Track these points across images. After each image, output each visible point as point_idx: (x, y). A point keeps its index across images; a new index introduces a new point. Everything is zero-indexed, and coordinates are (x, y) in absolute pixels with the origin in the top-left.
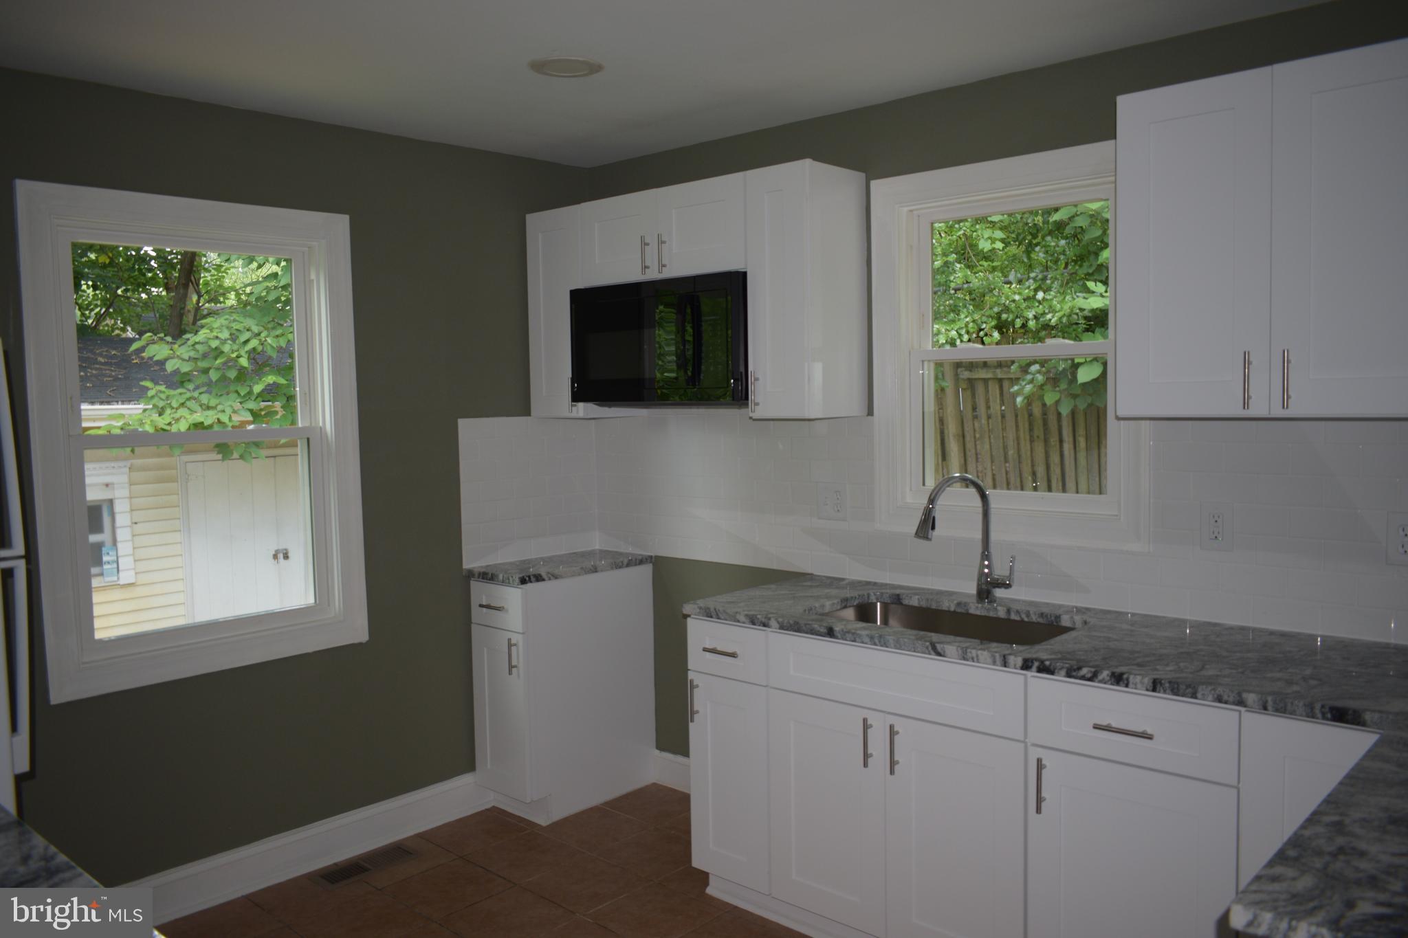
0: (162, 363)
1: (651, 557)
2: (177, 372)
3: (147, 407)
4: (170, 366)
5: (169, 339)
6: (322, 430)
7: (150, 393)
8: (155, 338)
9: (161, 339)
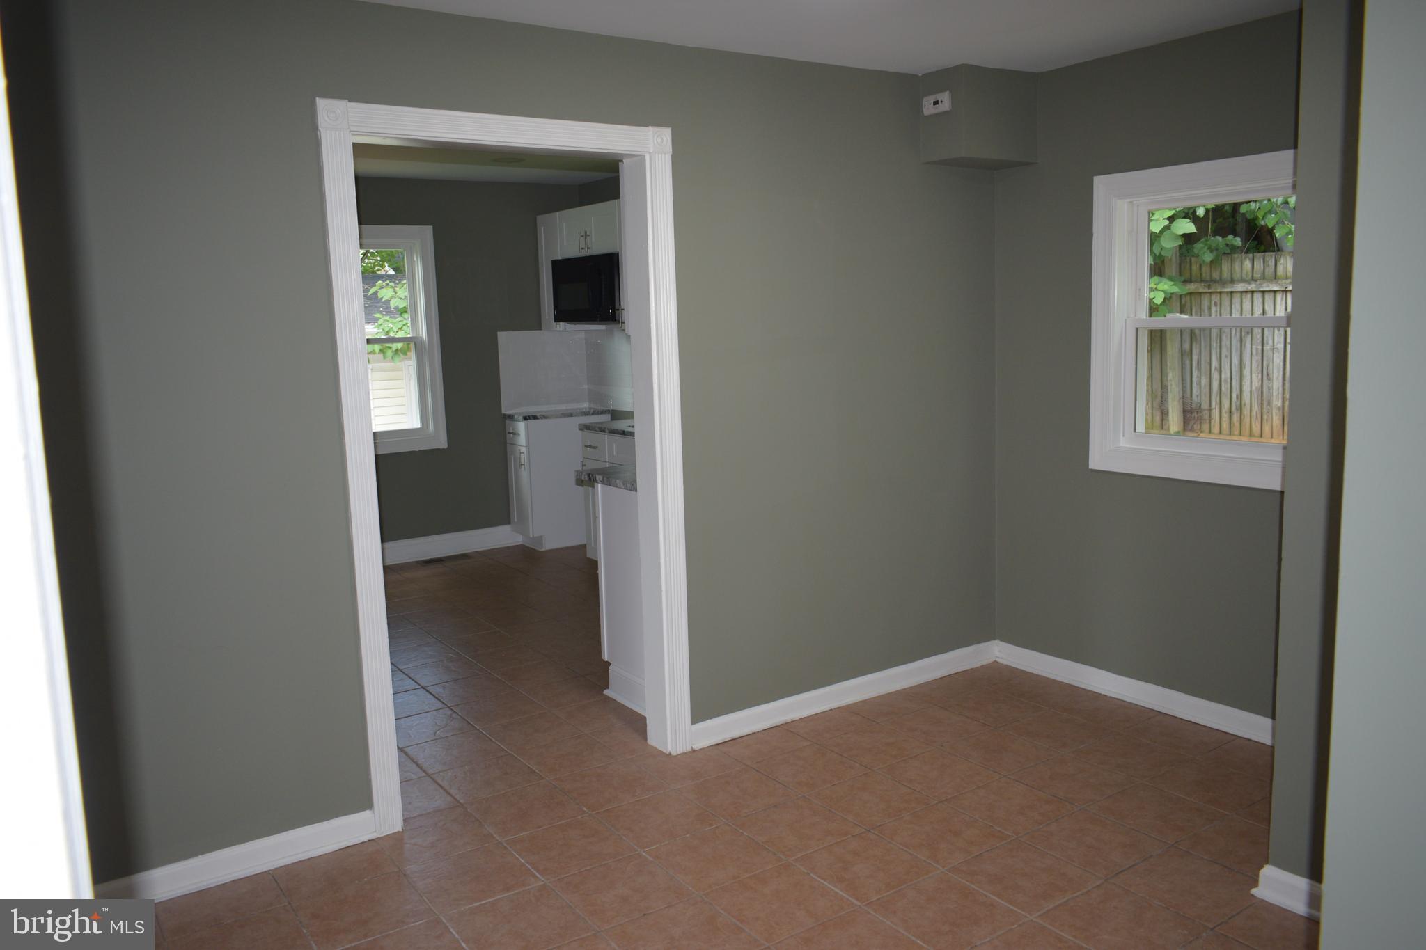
0: (388, 302)
1: (609, 410)
2: (396, 308)
3: (379, 331)
4: (393, 304)
5: (392, 284)
6: (421, 338)
7: (380, 322)
8: (384, 284)
9: (387, 284)
